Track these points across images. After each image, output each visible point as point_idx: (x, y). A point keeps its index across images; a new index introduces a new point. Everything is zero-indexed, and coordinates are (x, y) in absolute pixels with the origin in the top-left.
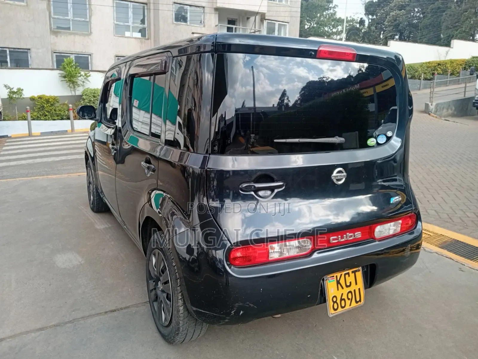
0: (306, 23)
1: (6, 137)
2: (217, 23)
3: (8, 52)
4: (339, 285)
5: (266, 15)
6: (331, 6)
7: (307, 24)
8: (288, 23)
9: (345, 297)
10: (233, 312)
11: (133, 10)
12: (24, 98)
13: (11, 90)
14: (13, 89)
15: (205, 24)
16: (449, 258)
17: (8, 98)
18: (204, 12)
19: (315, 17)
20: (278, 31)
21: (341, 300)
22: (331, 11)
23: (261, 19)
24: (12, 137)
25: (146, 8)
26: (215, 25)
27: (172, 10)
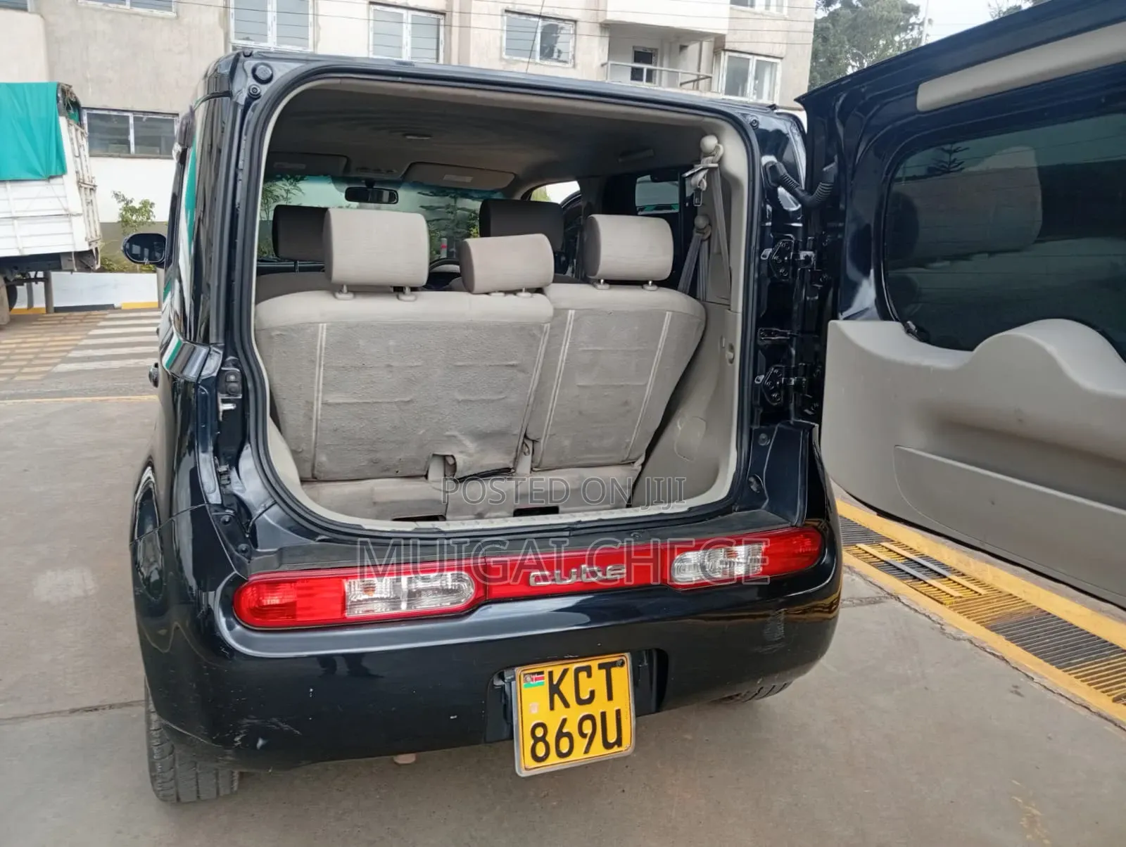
0: (851, 61)
1: (110, 307)
2: (605, 59)
3: (131, 121)
4: (556, 697)
5: (727, 40)
6: (913, 20)
7: (854, 64)
8: (781, 58)
9: (571, 727)
10: (237, 739)
11: (412, 28)
12: (153, 223)
13: (127, 204)
14: (131, 202)
15: (578, 61)
16: (998, 657)
17: (119, 222)
18: (575, 33)
19: (873, 49)
20: (756, 78)
21: (560, 735)
22: (915, 33)
23: (714, 49)
24: (123, 308)
25: (442, 22)
26: (599, 64)
27: (499, 28)
